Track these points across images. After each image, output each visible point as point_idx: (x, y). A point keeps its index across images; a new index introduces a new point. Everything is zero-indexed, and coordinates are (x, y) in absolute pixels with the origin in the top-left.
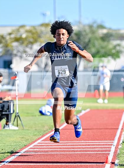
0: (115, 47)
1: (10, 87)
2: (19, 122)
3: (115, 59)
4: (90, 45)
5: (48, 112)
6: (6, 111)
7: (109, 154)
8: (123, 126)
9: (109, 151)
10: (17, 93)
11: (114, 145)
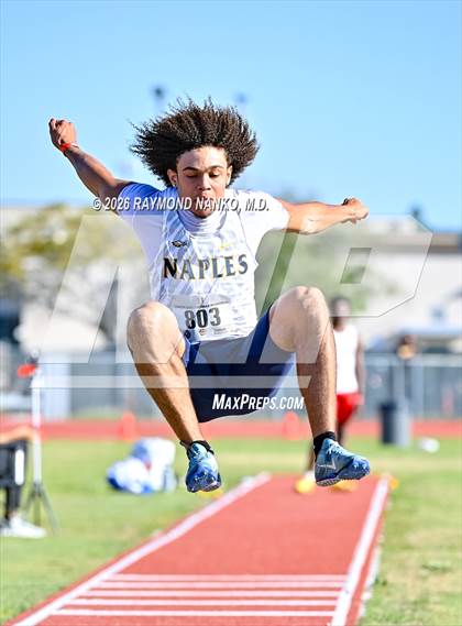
7: (329, 619)
8: (377, 532)
9: (332, 608)
10: (36, 419)
11: (347, 592)
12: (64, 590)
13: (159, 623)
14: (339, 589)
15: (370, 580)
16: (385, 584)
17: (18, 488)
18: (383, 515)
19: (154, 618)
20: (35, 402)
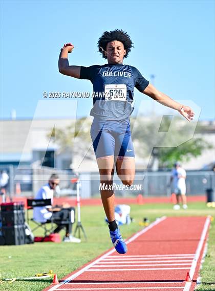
0: (195, 142)
1: (70, 191)
2: (82, 233)
3: (195, 156)
6: (65, 220)
7: (189, 270)
8: (206, 237)
9: (190, 266)
10: (78, 199)
11: (195, 260)
12: (90, 262)
13: (125, 273)
14: (192, 259)
15: (204, 255)
16: (209, 256)
17: (72, 224)
18: (208, 231)
19: (124, 271)
20: (78, 192)
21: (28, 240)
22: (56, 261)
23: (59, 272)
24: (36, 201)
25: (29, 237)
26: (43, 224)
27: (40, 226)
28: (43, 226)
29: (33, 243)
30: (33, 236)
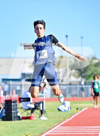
1: (40, 94)
2: (46, 115)
4: (88, 69)
5: (63, 109)
7: (99, 134)
9: (99, 132)
10: (44, 98)
12: (49, 130)
13: (67, 135)
19: (66, 134)
20: (44, 94)
21: (19, 118)
22: (33, 129)
23: (34, 135)
24: (23, 99)
25: (19, 117)
26: (27, 110)
27: (25, 111)
28: (27, 111)
29: (21, 120)
30: (21, 116)
